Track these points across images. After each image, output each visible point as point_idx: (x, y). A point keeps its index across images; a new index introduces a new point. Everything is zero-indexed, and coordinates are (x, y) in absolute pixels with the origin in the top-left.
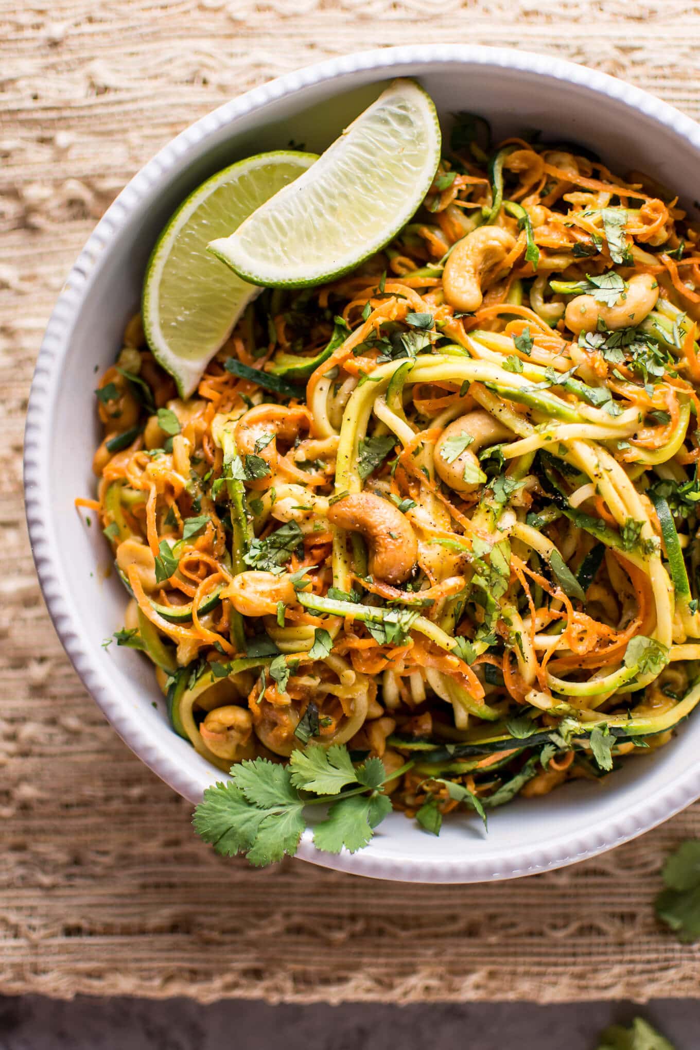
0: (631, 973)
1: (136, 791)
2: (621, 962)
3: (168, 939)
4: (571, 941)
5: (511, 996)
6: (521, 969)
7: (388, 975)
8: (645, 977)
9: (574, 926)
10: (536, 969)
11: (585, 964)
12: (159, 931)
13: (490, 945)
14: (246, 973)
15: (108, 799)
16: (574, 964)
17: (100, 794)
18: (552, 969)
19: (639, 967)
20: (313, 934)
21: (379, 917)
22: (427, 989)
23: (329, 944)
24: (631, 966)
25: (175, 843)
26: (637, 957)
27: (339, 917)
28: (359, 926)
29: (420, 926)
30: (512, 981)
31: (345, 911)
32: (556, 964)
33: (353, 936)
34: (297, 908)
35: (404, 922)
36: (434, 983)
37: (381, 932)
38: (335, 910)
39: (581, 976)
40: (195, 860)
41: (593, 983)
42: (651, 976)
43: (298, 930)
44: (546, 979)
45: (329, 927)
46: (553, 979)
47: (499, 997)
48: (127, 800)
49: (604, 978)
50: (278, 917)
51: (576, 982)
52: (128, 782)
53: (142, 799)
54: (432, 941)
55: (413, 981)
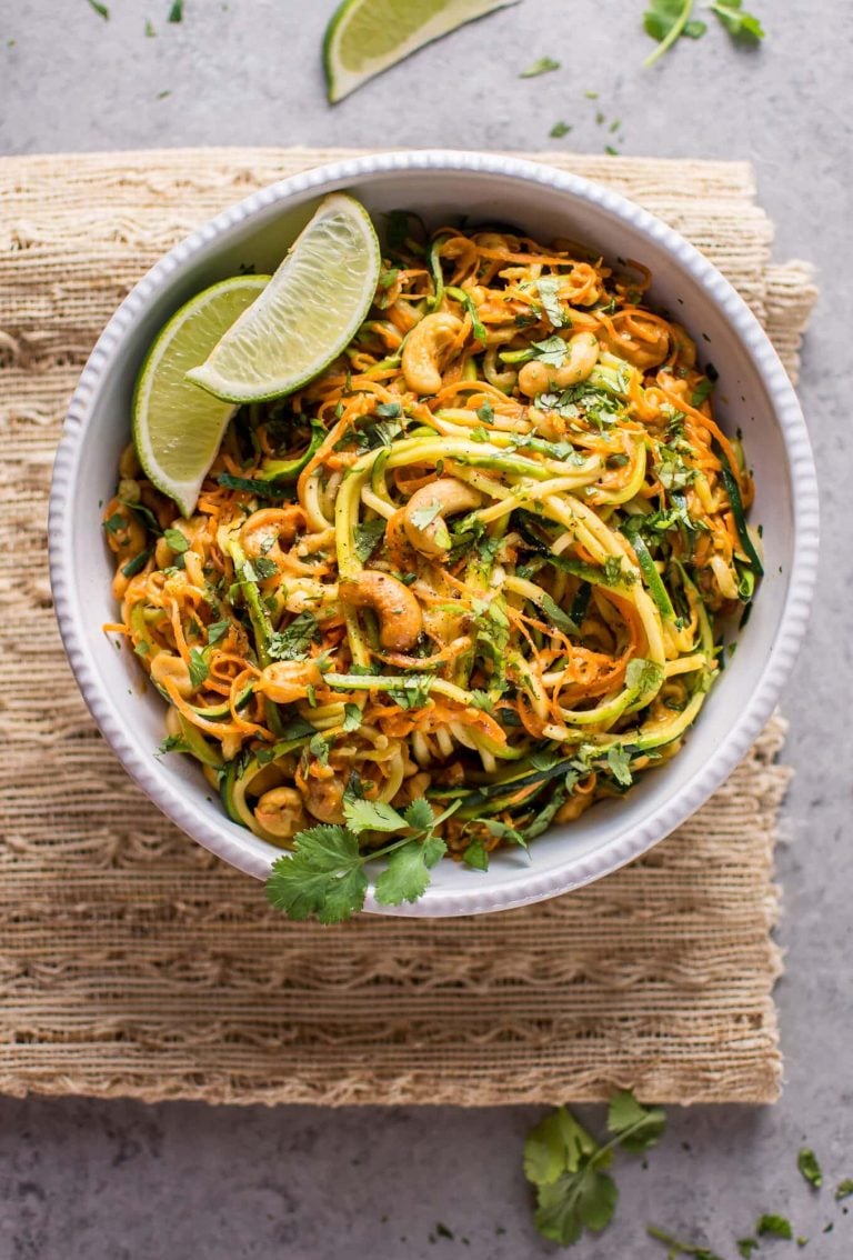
0: (547, 1075)
1: (80, 907)
2: (537, 1065)
3: (114, 1045)
4: (491, 1046)
5: (436, 1100)
6: (444, 1073)
7: (320, 1079)
8: (561, 1079)
9: (493, 1033)
10: (457, 1072)
11: (503, 1067)
12: (106, 1038)
13: (415, 1051)
14: (187, 1077)
15: (54, 914)
16: (494, 1067)
17: (48, 909)
18: (473, 1073)
19: (555, 1070)
20: (251, 1042)
21: (311, 1025)
22: (357, 1092)
23: (266, 1051)
24: (547, 1069)
25: (120, 955)
26: (552, 1060)
27: (275, 1025)
28: (293, 1034)
29: (349, 1034)
30: (437, 1084)
31: (280, 1020)
32: (477, 1068)
33: (287, 1043)
34: (235, 1018)
35: (334, 1029)
36: (363, 1087)
37: (314, 1039)
38: (271, 1019)
39: (501, 1079)
40: (137, 971)
41: (511, 1086)
42: (566, 1078)
43: (236, 1038)
44: (468, 1082)
45: (265, 1035)
46: (475, 1081)
47: (425, 1100)
48: (74, 915)
49: (522, 1081)
50: (217, 1026)
51: (496, 1085)
52: (72, 899)
53: (86, 915)
54: (361, 1048)
55: (344, 1084)
